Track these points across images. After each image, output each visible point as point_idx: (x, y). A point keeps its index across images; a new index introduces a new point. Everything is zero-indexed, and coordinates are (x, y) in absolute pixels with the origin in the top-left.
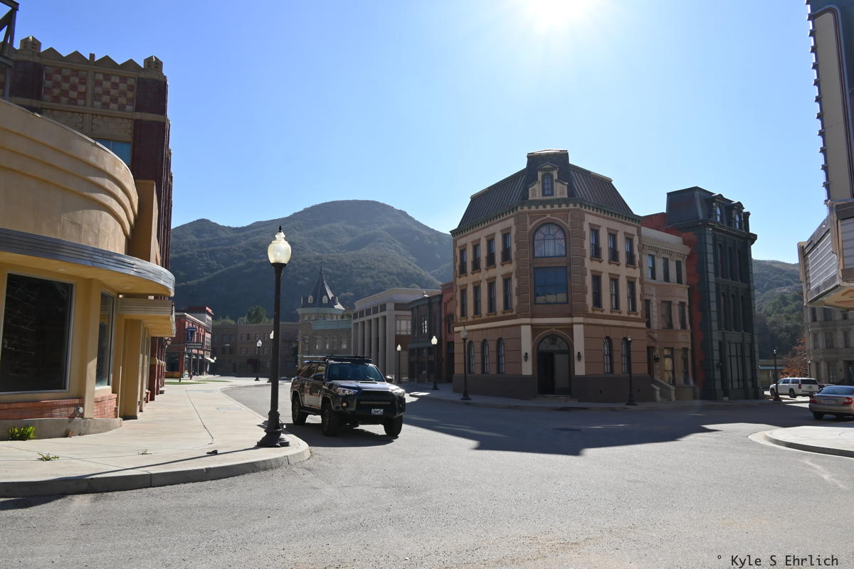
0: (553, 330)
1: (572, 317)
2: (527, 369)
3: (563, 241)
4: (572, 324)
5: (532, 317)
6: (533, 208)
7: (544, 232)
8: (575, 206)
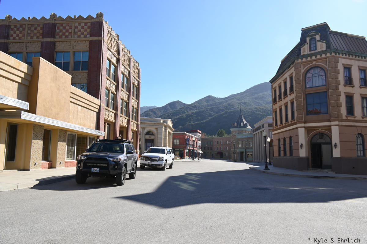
0: (320, 130)
1: (331, 122)
2: (303, 153)
3: (324, 76)
4: (330, 126)
5: (305, 122)
6: (304, 60)
7: (312, 73)
8: (331, 54)
